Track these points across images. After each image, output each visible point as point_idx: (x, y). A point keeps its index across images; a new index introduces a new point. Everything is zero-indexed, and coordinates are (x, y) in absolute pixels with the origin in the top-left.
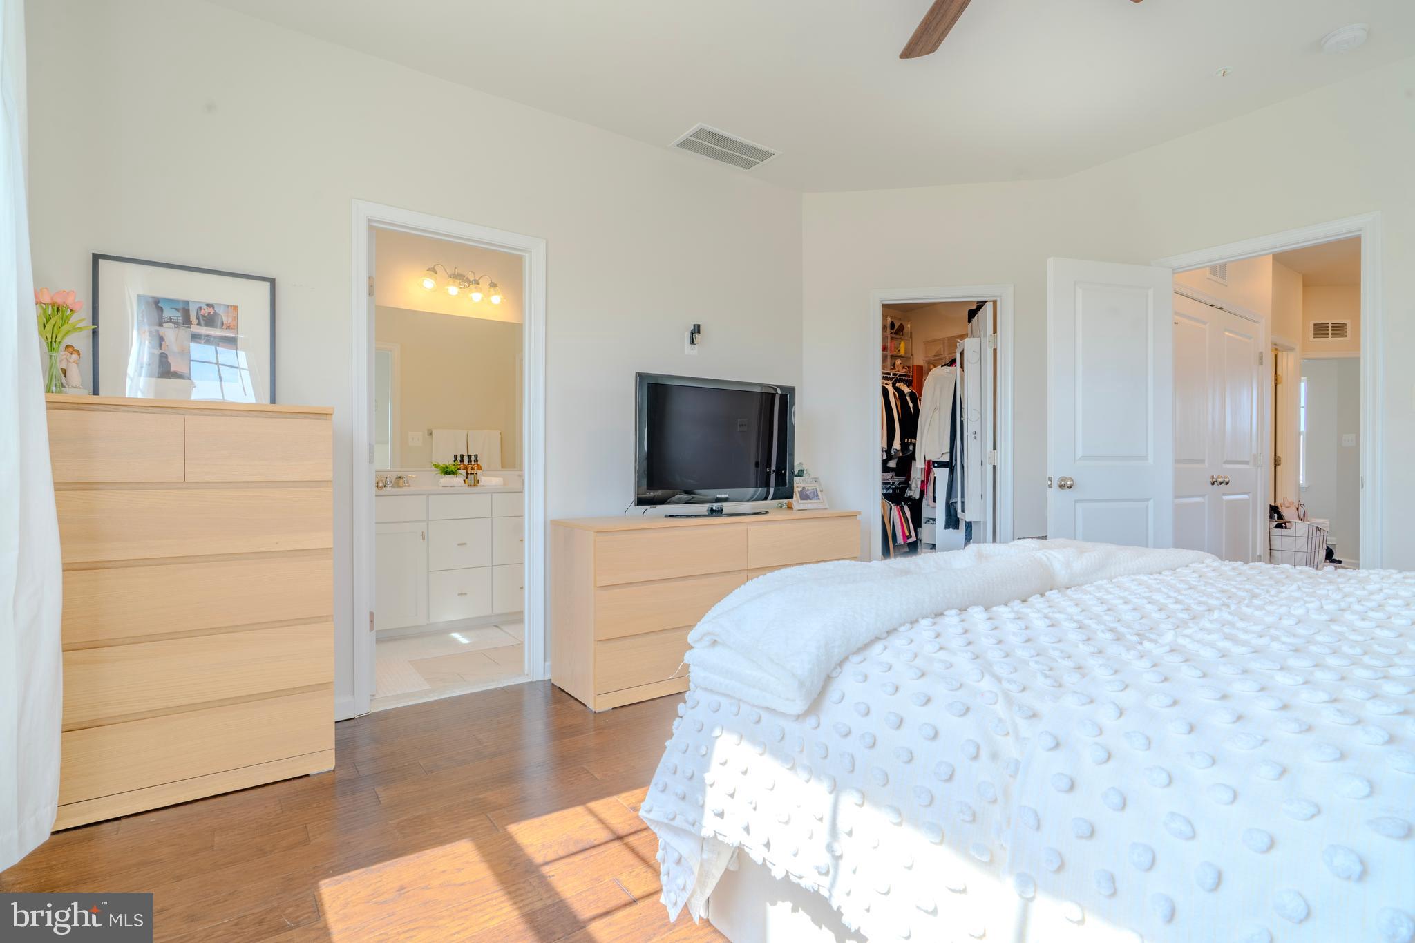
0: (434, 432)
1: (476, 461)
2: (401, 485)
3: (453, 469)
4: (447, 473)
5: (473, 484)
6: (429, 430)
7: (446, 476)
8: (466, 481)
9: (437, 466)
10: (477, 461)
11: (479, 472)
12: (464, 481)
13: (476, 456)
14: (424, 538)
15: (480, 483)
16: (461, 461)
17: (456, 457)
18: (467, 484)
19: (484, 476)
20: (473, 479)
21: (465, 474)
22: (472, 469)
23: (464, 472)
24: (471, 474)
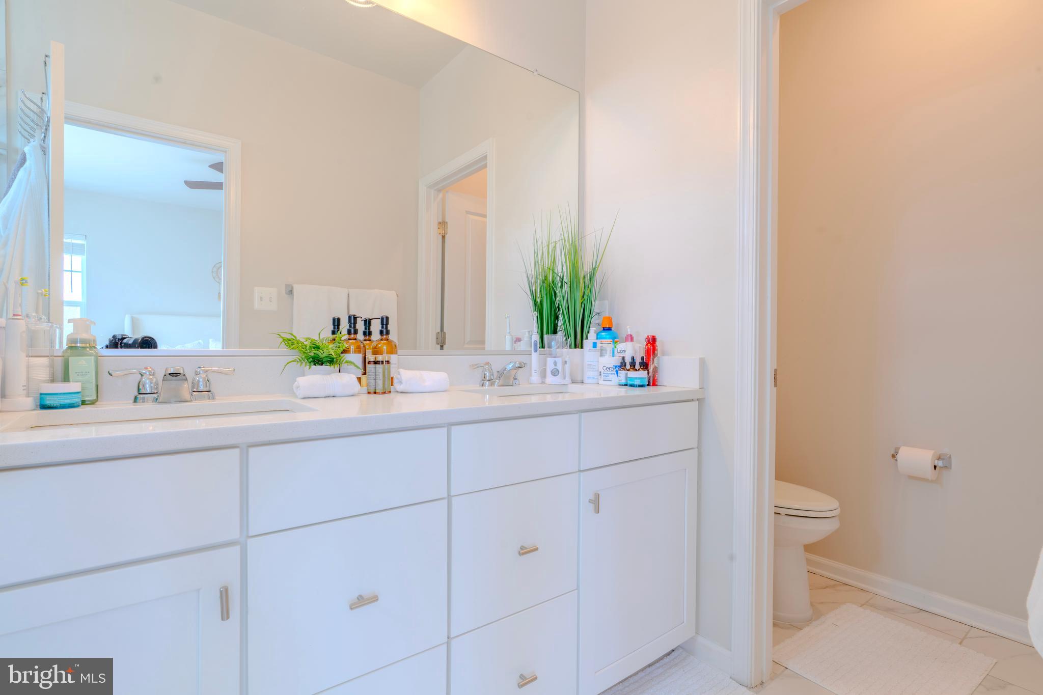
0: (297, 288)
1: (385, 332)
2: (187, 395)
3: (330, 350)
4: (317, 361)
5: (380, 388)
6: (287, 286)
7: (313, 367)
8: (364, 378)
9: (291, 343)
10: (388, 333)
11: (393, 358)
12: (359, 379)
13: (385, 321)
14: (225, 614)
15: (398, 386)
16: (349, 332)
17: (337, 322)
18: (365, 389)
19: (407, 368)
20: (380, 376)
21: (360, 363)
22: (376, 351)
23: (356, 358)
24: (376, 363)
